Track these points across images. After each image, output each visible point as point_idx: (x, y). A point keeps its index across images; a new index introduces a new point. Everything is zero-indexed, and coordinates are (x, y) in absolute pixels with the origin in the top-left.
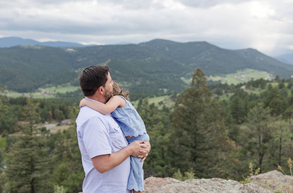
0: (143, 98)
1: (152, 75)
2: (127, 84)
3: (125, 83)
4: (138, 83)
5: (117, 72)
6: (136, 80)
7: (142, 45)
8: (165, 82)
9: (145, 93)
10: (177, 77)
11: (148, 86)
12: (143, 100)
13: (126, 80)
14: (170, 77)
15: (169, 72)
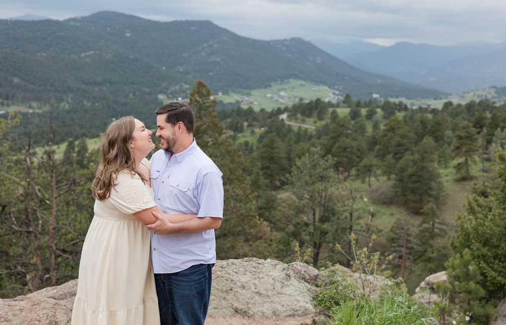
0: (76, 138)
1: (96, 89)
2: (40, 108)
3: (34, 104)
4: (65, 106)
5: (16, 80)
6: (61, 100)
7: (72, 23)
8: (125, 104)
9: (81, 127)
10: (150, 94)
11: (86, 111)
12: (77, 143)
13: (37, 99)
14: (134, 94)
15: (133, 83)
